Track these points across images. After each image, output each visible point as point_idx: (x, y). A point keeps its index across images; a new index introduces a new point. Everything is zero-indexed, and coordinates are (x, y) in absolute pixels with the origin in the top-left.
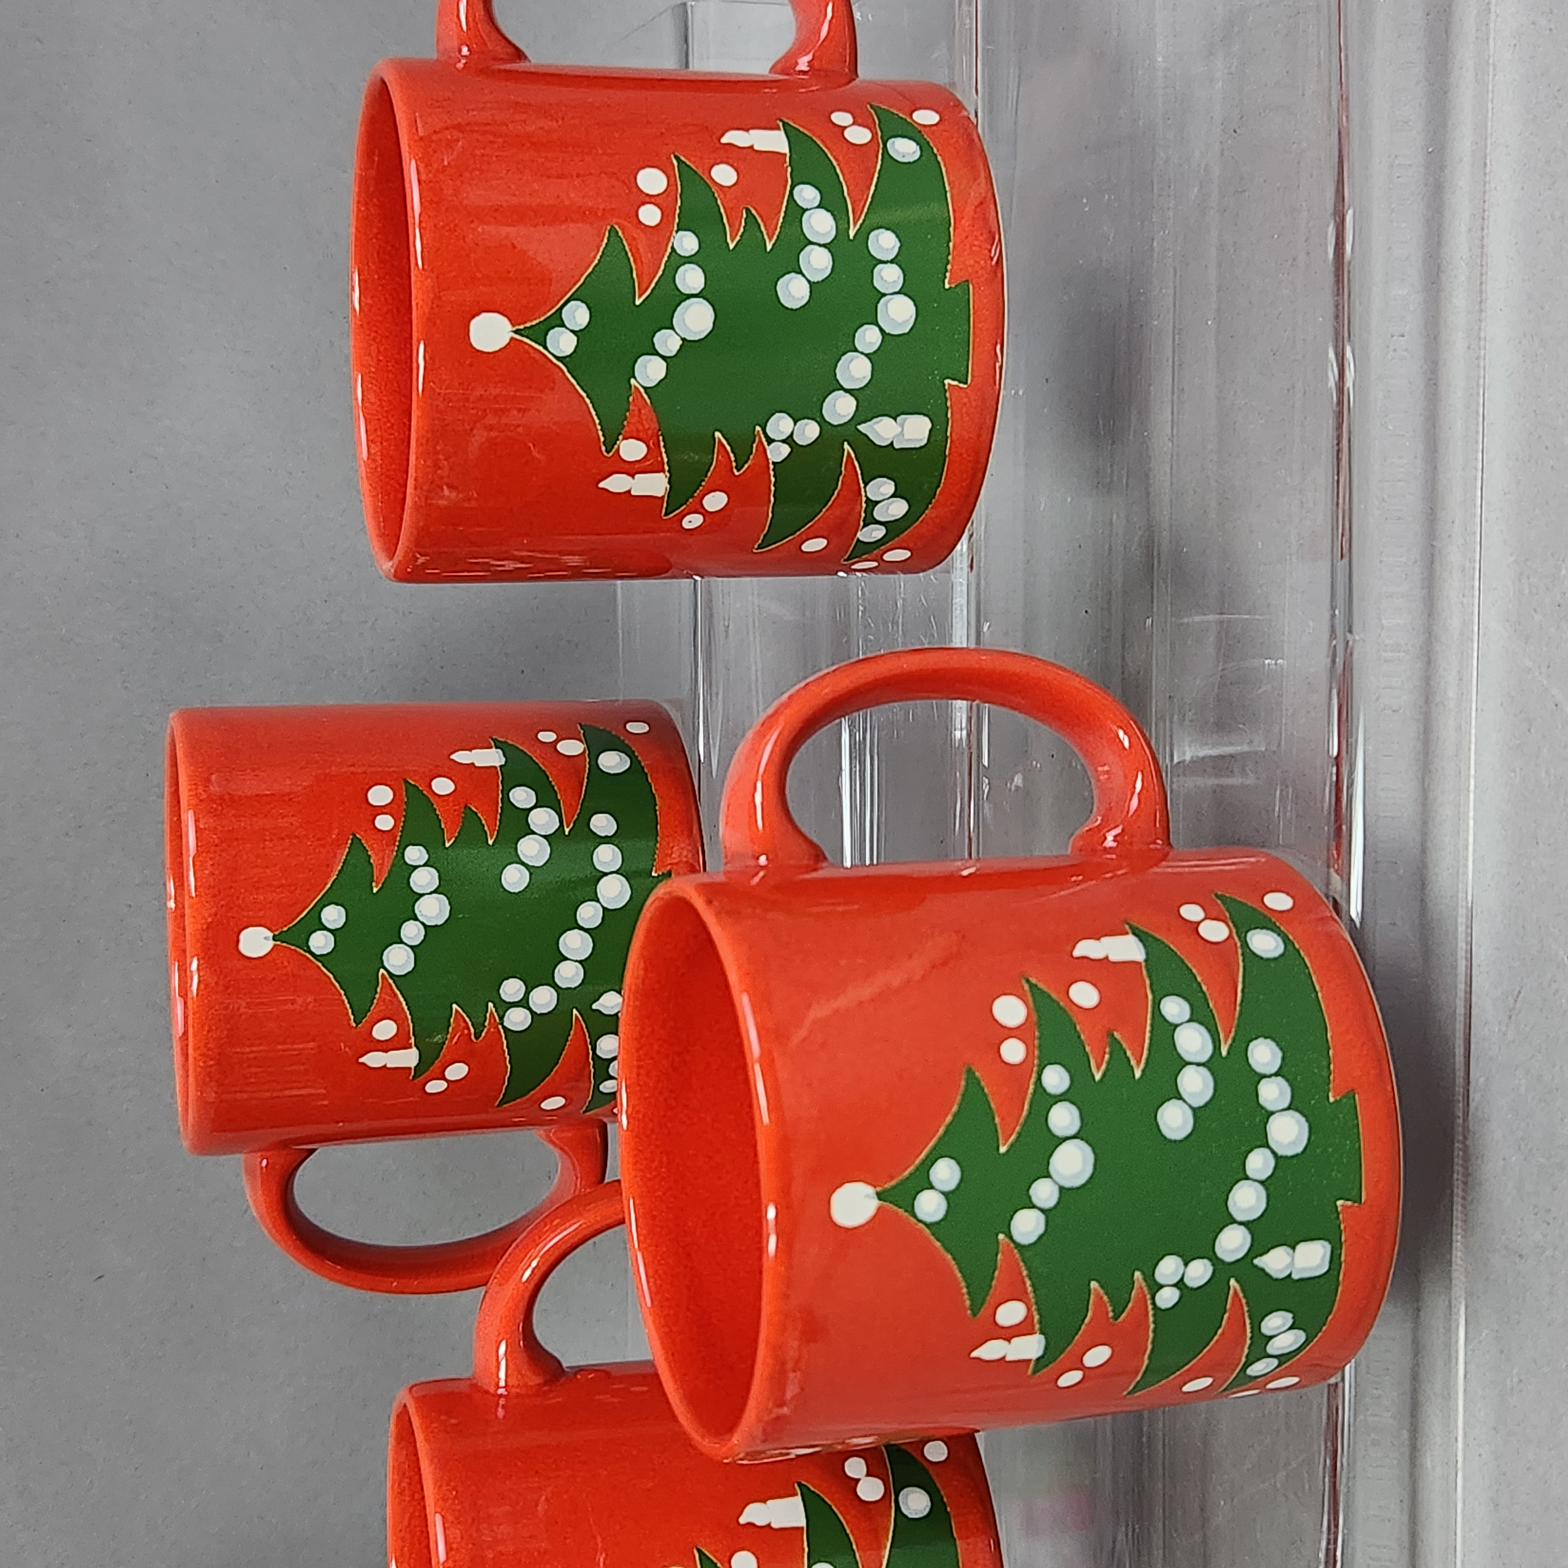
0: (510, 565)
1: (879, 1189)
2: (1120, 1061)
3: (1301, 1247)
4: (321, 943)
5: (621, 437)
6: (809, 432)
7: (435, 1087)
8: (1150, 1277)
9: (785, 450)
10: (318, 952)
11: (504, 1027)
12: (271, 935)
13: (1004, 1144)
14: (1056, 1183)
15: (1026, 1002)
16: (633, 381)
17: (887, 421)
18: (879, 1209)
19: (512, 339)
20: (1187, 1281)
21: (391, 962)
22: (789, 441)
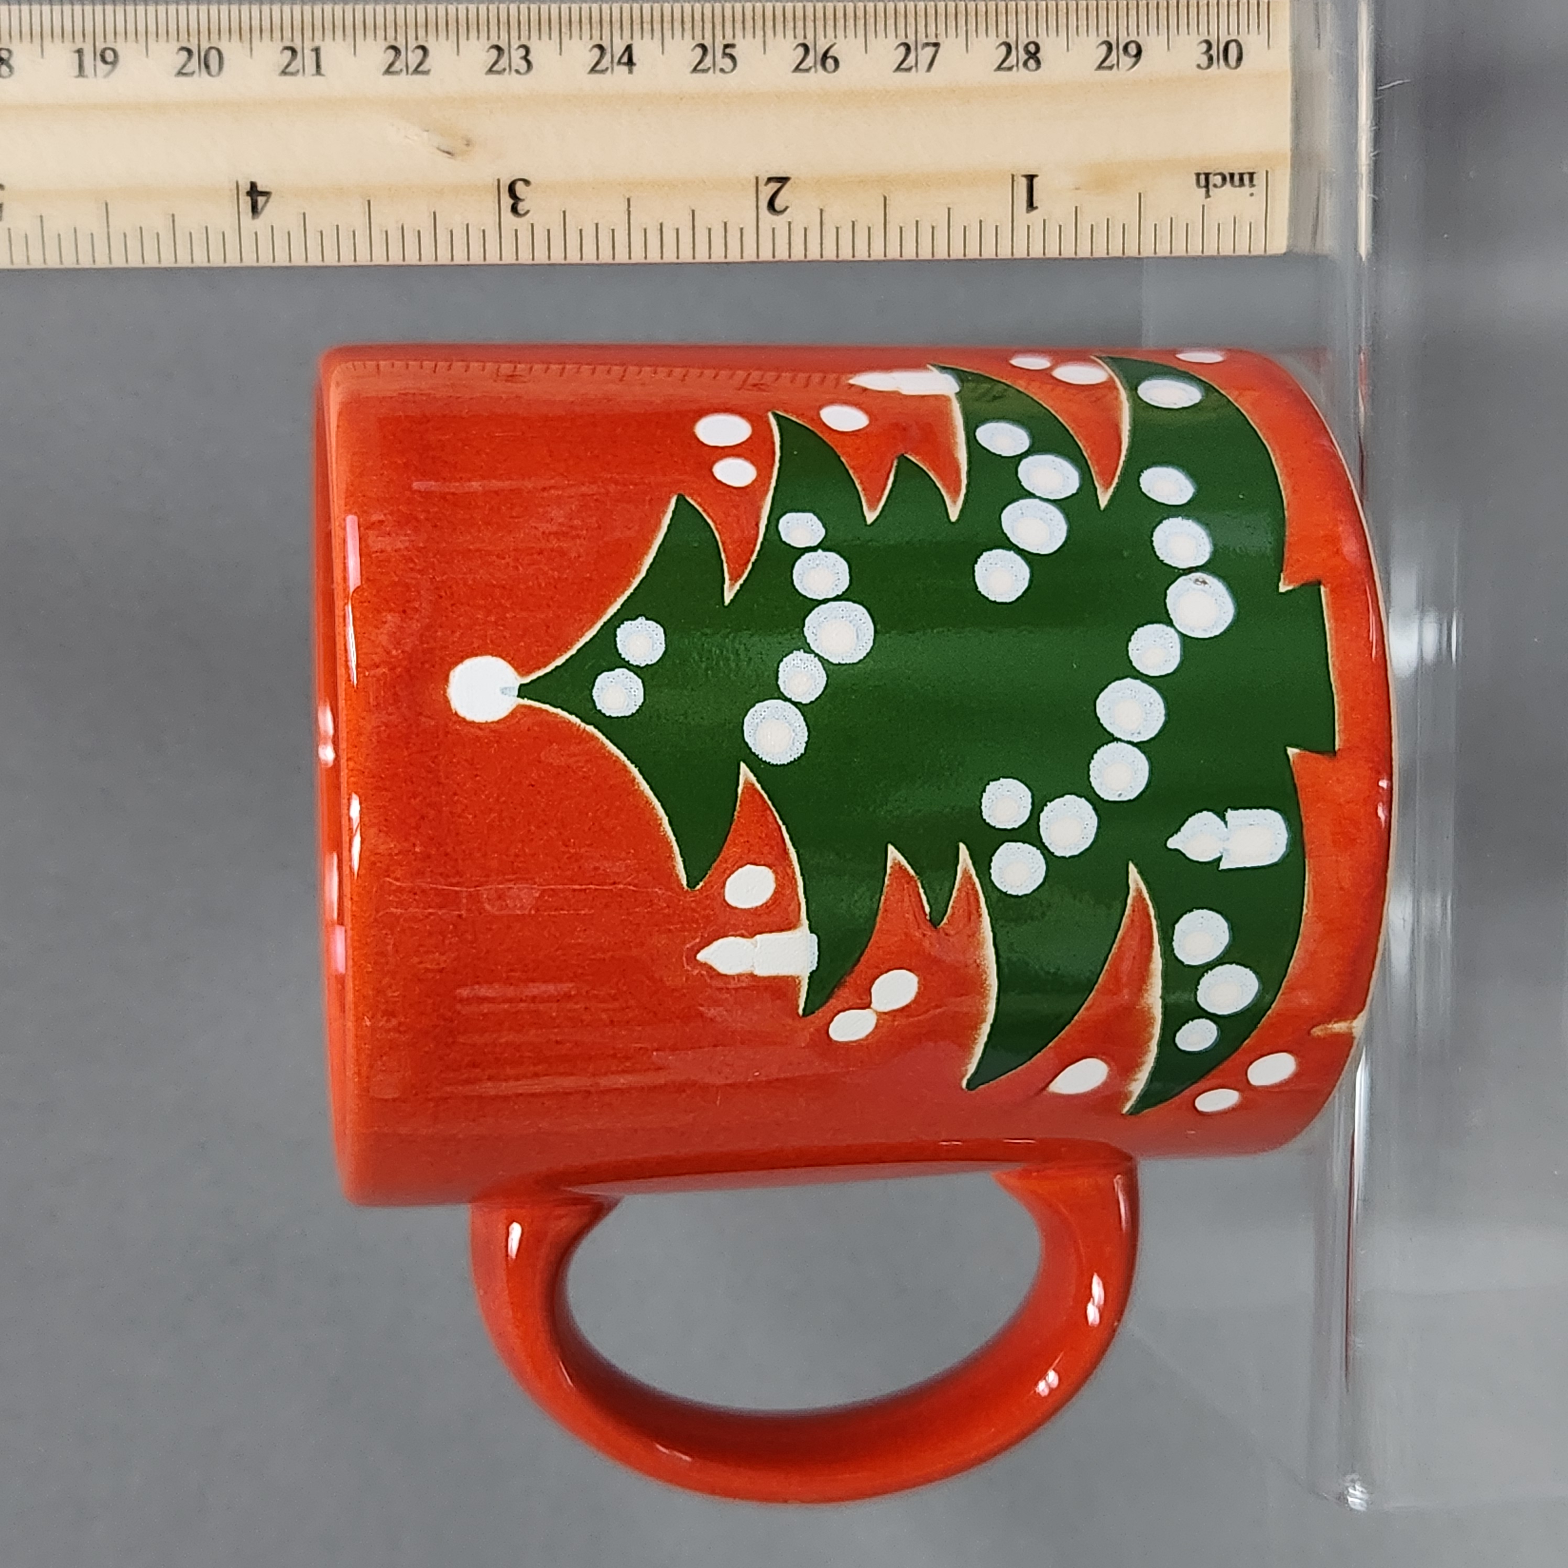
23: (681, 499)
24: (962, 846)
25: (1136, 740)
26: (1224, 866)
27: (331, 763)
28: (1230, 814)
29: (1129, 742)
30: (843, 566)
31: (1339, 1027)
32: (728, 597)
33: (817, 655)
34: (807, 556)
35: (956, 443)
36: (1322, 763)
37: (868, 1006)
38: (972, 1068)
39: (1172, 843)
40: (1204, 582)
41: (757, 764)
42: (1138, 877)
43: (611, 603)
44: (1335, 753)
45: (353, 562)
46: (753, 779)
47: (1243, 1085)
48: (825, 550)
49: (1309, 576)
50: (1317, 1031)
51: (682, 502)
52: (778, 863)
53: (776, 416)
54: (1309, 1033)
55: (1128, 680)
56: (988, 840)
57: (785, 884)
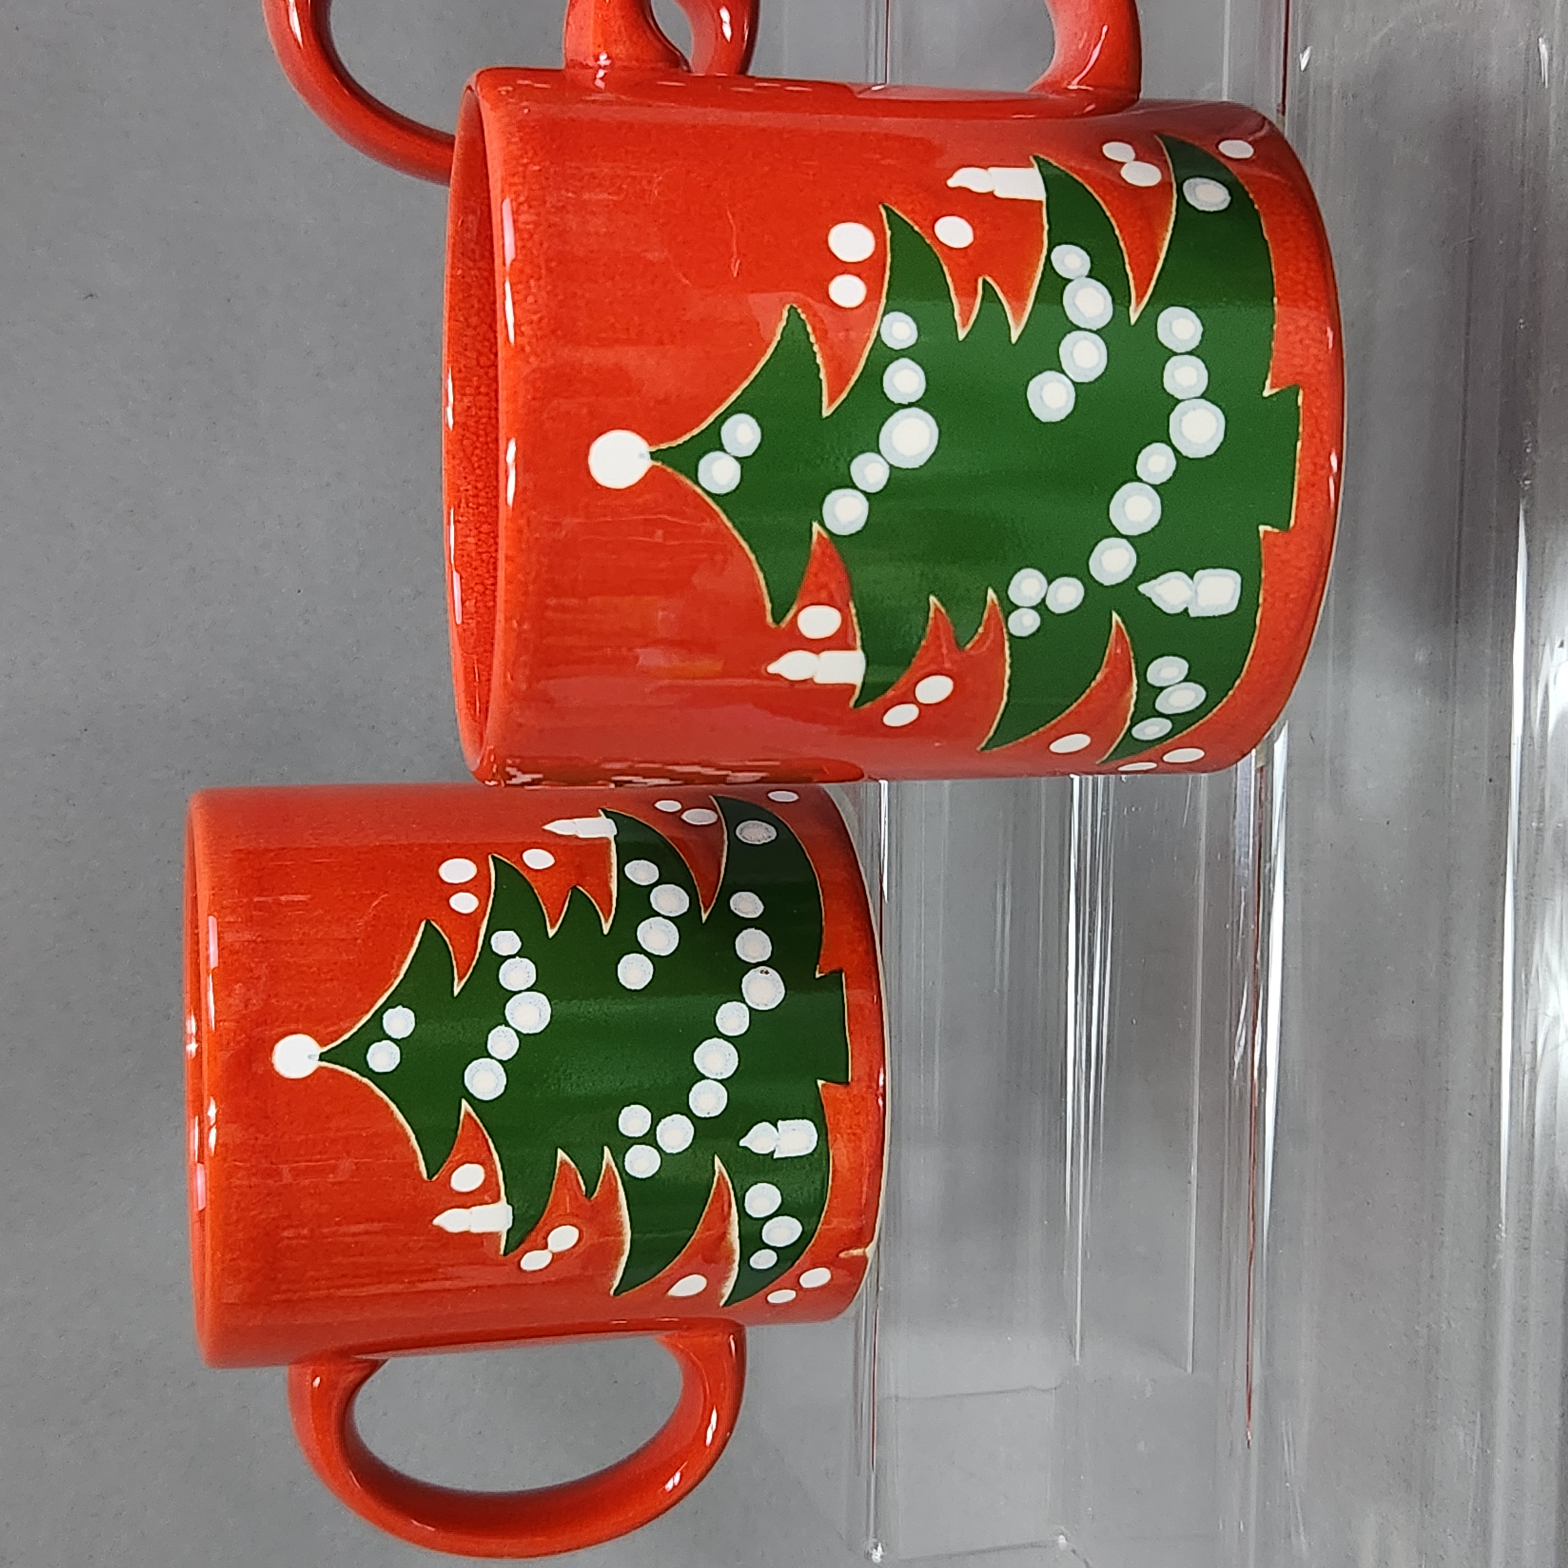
23: (428, 923)
24: (606, 1149)
25: (720, 1078)
26: (776, 1156)
27: (194, 1054)
28: (780, 1123)
29: (715, 1080)
30: (532, 967)
31: (856, 1252)
32: (456, 991)
33: (513, 1028)
34: (509, 961)
35: (611, 877)
36: (839, 1091)
37: (545, 1247)
38: (616, 1283)
39: (742, 1143)
40: (767, 973)
41: (471, 1099)
42: (721, 1165)
43: (380, 996)
44: (848, 1083)
45: (213, 949)
46: (470, 1110)
47: (797, 1286)
48: (520, 957)
49: (835, 967)
50: (842, 1255)
51: (429, 928)
52: (486, 1163)
53: (493, 858)
54: (837, 1256)
55: (715, 1039)
56: (623, 1144)
57: (490, 1174)
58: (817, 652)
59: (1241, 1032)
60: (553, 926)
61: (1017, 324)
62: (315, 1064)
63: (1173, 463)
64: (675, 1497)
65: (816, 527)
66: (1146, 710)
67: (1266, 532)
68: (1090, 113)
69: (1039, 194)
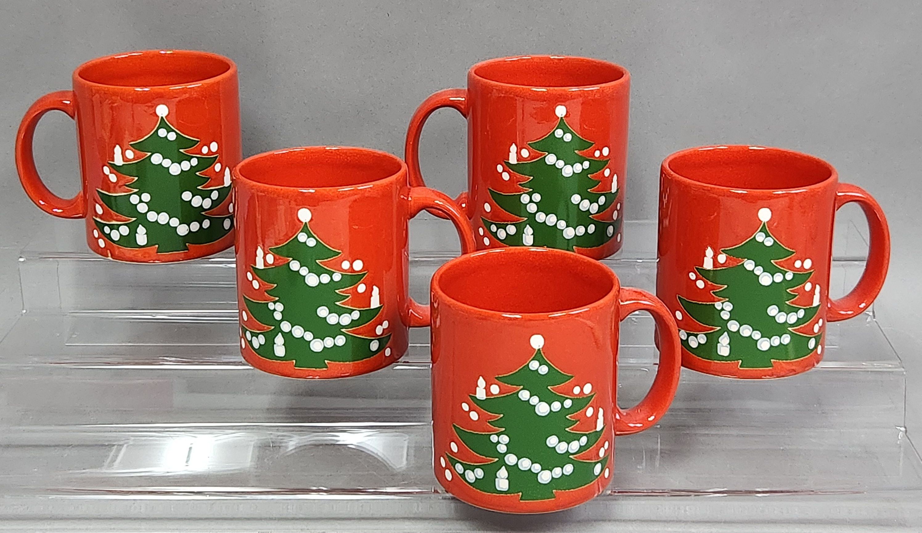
0: (665, 201)
1: (541, 349)
2: (571, 423)
3: (507, 481)
4: (559, 133)
5: (727, 255)
6: (725, 316)
7: (500, 168)
8: (502, 433)
9: (719, 308)
10: (556, 132)
11: (522, 194)
12: (563, 116)
13: (551, 388)
14: (537, 404)
15: (590, 393)
16: (746, 259)
17: (728, 341)
18: (535, 349)
19: (762, 222)
20: (500, 445)
21: (550, 157)
22: (723, 309)
23: (199, 141)
24: (138, 190)
26: (137, 234)
28: (146, 235)
29: (157, 218)
30: (188, 169)
31: (110, 255)
32: (181, 150)
33: (171, 165)
34: (189, 163)
35: (213, 187)
36: (155, 251)
37: (111, 173)
38: (101, 191)
39: (140, 225)
40: (187, 231)
41: (151, 156)
42: (134, 220)
43: (179, 131)
44: (157, 253)
46: (148, 155)
47: (99, 238)
48: (190, 166)
49: (189, 248)
50: (108, 251)
52: (134, 159)
53: (218, 156)
55: (169, 218)
56: (139, 194)
57: (130, 160)
58: (263, 258)
59: (173, 359)
60: (200, 174)
61: (340, 304)
62: (160, 116)
63: (308, 340)
64: (38, 203)
65: (291, 259)
66: (253, 334)
67: (293, 362)
68: (400, 315)
69: (372, 307)
